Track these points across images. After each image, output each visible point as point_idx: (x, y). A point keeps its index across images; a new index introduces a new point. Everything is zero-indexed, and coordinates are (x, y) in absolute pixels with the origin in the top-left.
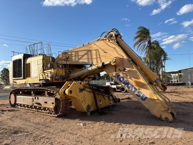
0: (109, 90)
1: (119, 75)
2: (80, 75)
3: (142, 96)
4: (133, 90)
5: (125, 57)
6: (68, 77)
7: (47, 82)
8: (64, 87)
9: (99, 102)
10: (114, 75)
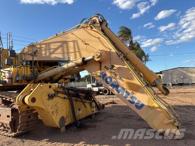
0: (92, 95)
1: (105, 75)
2: (51, 75)
3: (136, 103)
4: (125, 94)
5: (114, 50)
6: (36, 77)
7: (4, 85)
8: (22, 93)
9: (78, 111)
10: (99, 74)
